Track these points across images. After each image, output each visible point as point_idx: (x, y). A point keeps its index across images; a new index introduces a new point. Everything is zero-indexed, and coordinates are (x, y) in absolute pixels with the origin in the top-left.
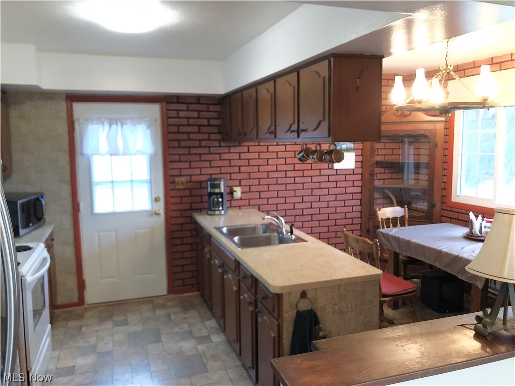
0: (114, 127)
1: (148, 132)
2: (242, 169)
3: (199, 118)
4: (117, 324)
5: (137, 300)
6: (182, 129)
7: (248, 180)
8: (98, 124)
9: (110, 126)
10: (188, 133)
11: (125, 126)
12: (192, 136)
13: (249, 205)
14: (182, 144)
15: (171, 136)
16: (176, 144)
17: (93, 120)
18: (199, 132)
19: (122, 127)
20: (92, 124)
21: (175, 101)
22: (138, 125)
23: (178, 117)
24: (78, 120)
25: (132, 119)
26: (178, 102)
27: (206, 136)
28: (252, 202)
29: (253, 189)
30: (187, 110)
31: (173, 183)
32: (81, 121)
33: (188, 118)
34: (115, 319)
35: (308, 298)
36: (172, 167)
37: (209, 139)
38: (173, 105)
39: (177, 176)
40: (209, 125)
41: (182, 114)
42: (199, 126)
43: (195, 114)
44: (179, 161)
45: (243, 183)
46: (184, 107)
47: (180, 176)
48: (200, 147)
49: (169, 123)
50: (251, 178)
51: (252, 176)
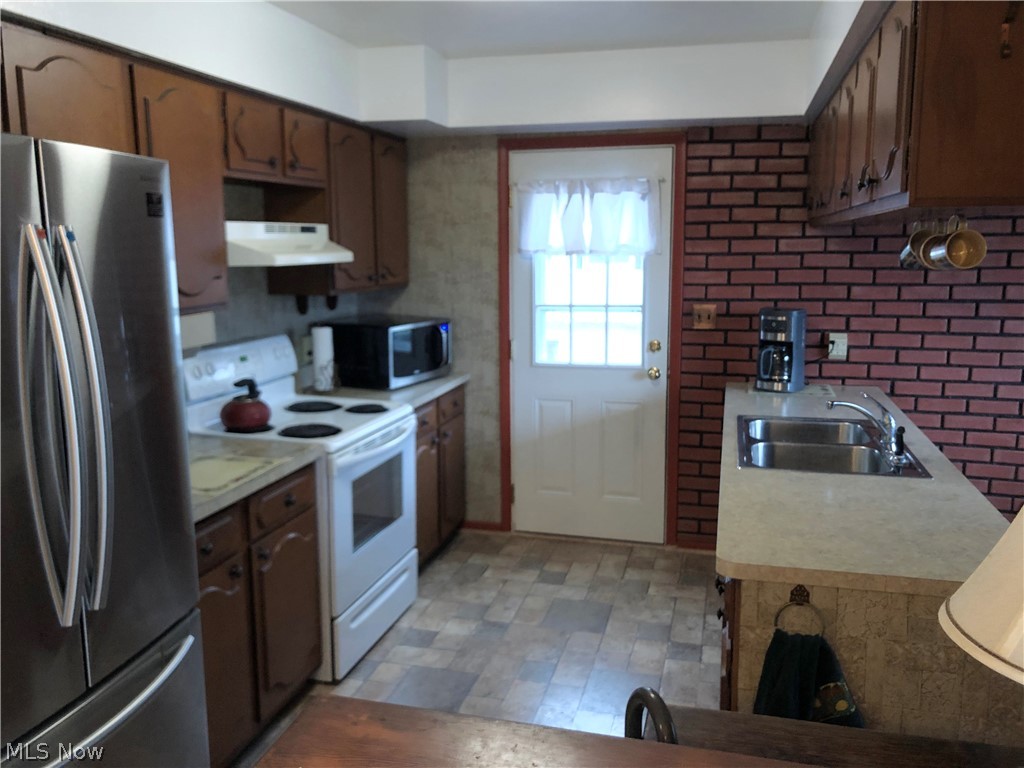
0: (577, 197)
1: (644, 206)
2: (856, 291)
3: (757, 172)
4: (544, 579)
5: (603, 542)
6: (716, 199)
7: (868, 319)
8: (549, 192)
9: (570, 197)
10: (731, 207)
11: (597, 196)
12: (738, 214)
13: (868, 377)
14: (715, 230)
15: (692, 215)
16: (702, 230)
17: (541, 186)
18: (756, 205)
19: (592, 197)
20: (539, 192)
21: (706, 137)
22: (625, 194)
23: (711, 173)
24: (516, 184)
25: (613, 180)
26: (712, 140)
27: (772, 214)
28: (876, 371)
29: (880, 340)
30: (732, 156)
31: (690, 314)
32: (520, 187)
33: (732, 174)
34: (547, 568)
35: (813, 608)
36: (688, 281)
37: (778, 221)
38: (703, 146)
39: (699, 300)
40: (779, 188)
41: (718, 166)
42: (757, 191)
43: (750, 165)
44: (707, 269)
45: (855, 324)
46: (725, 149)
47: (707, 300)
48: (756, 237)
49: (689, 187)
50: (876, 313)
51: (881, 309)
